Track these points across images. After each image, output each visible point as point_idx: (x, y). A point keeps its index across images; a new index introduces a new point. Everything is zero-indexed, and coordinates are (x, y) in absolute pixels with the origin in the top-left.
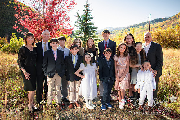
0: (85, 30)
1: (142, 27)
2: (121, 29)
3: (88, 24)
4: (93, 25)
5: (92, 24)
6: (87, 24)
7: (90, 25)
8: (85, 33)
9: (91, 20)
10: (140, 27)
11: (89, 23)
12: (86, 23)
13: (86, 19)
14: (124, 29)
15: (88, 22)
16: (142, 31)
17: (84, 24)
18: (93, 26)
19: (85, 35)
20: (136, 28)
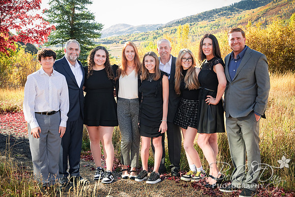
1: (205, 22)
4: (93, 18)
10: (202, 23)
20: (191, 25)
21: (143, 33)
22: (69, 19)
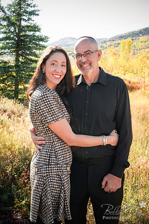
0: (18, 44)
1: (146, 37)
3: (23, 27)
4: (39, 30)
5: (35, 28)
6: (21, 29)
7: (31, 31)
8: (17, 52)
10: (142, 38)
12: (20, 26)
13: (19, 15)
16: (148, 47)
17: (15, 29)
18: (37, 34)
19: (18, 56)
20: (132, 40)
22: (15, 31)
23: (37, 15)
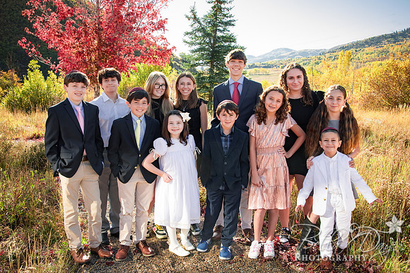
0: (212, 55)
1: (372, 49)
2: (314, 53)
3: (219, 38)
5: (231, 39)
6: (217, 39)
7: (225, 42)
8: (212, 63)
9: (229, 28)
10: (367, 49)
11: (223, 36)
12: (215, 37)
13: (215, 25)
14: (324, 53)
15: (219, 34)
16: (374, 60)
17: (210, 39)
19: (213, 66)
20: (356, 51)
21: (305, 58)
22: (210, 42)
23: (233, 25)
